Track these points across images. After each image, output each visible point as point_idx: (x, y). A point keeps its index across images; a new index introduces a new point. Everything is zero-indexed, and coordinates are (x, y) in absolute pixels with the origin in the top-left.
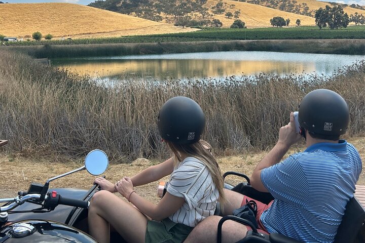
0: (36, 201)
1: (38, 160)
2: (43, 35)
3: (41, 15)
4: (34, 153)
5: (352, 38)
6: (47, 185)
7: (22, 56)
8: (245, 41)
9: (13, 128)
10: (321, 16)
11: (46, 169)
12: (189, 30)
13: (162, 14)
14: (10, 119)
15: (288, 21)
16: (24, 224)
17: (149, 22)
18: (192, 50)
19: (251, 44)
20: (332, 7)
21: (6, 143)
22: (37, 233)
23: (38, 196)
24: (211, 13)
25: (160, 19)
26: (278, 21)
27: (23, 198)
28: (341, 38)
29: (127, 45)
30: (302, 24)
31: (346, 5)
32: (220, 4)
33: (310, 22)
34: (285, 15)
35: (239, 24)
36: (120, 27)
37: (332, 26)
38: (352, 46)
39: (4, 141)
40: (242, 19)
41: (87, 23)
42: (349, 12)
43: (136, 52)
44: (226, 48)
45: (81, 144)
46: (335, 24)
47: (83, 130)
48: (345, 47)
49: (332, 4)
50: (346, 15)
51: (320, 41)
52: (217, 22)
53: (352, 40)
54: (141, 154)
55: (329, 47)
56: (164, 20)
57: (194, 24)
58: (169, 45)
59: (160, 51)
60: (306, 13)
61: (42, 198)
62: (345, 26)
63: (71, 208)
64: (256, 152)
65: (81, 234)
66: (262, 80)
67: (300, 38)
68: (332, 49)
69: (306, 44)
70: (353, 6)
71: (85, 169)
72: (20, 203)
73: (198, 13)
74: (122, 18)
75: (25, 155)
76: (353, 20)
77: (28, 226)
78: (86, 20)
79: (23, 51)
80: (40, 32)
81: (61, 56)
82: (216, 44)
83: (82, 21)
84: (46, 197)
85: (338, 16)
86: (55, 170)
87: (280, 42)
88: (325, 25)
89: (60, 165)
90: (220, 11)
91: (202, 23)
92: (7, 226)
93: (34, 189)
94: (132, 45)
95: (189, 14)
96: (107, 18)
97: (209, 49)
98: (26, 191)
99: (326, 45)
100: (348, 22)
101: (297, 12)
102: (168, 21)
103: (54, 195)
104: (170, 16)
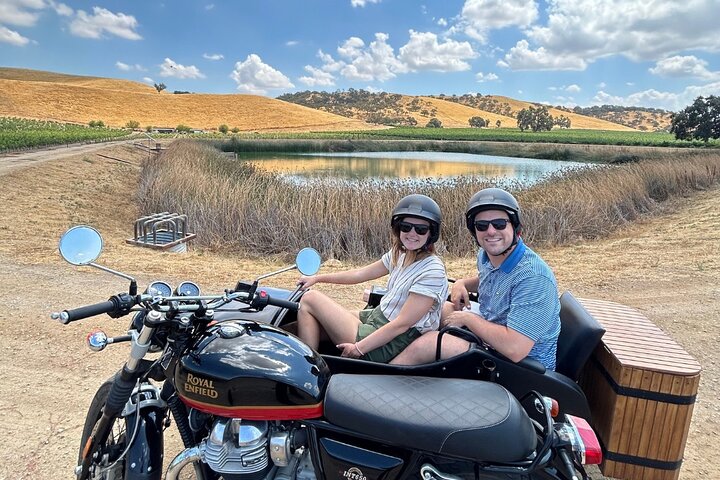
0: (243, 300)
1: (227, 255)
2: (230, 128)
3: (229, 107)
4: (222, 248)
5: (556, 142)
6: (256, 283)
7: (208, 149)
8: (441, 141)
9: (201, 222)
10: (524, 118)
11: (236, 265)
12: (382, 128)
13: (353, 110)
14: (198, 214)
15: (488, 122)
16: (232, 324)
17: (339, 118)
18: (384, 149)
19: (447, 144)
20: (536, 108)
21: (194, 237)
22: (245, 335)
23: (246, 295)
24: (406, 111)
25: (352, 114)
26: (477, 122)
27: (230, 296)
28: (544, 141)
29: (315, 142)
30: (503, 125)
31: (551, 107)
32: (416, 101)
33: (512, 123)
34: (485, 115)
35: (435, 124)
36: (309, 121)
37: (535, 129)
38: (556, 151)
39: (192, 235)
40: (439, 117)
41: (274, 117)
42: (554, 114)
43: (325, 149)
44: (420, 149)
45: (270, 241)
46: (539, 126)
47: (273, 227)
48: (548, 152)
49: (536, 104)
50: (551, 117)
51: (522, 144)
52: (412, 120)
53: (557, 144)
54: (332, 255)
55: (530, 151)
56: (355, 116)
57: (387, 122)
58: (359, 143)
59: (350, 149)
60: (508, 113)
61: (250, 298)
62: (549, 129)
63: (278, 308)
64: (452, 258)
65: (290, 337)
66: (461, 183)
67: (500, 141)
68: (534, 154)
69: (507, 147)
70: (559, 108)
71: (295, 268)
72: (228, 302)
73: (391, 110)
74: (312, 113)
75: (213, 250)
76: (558, 123)
77: (237, 326)
78: (274, 114)
79: (209, 143)
80: (227, 124)
81: (248, 151)
82: (411, 144)
83: (270, 114)
84: (255, 296)
85: (542, 118)
86: (245, 267)
87: (478, 144)
88: (527, 128)
89: (249, 262)
90: (415, 109)
91: (396, 121)
92: (213, 326)
93: (241, 287)
94: (321, 142)
95: (382, 111)
96: (296, 112)
97: (402, 149)
98: (233, 289)
99: (527, 148)
100: (552, 124)
101: (498, 111)
102: (360, 117)
103: (263, 295)
104: (361, 112)
